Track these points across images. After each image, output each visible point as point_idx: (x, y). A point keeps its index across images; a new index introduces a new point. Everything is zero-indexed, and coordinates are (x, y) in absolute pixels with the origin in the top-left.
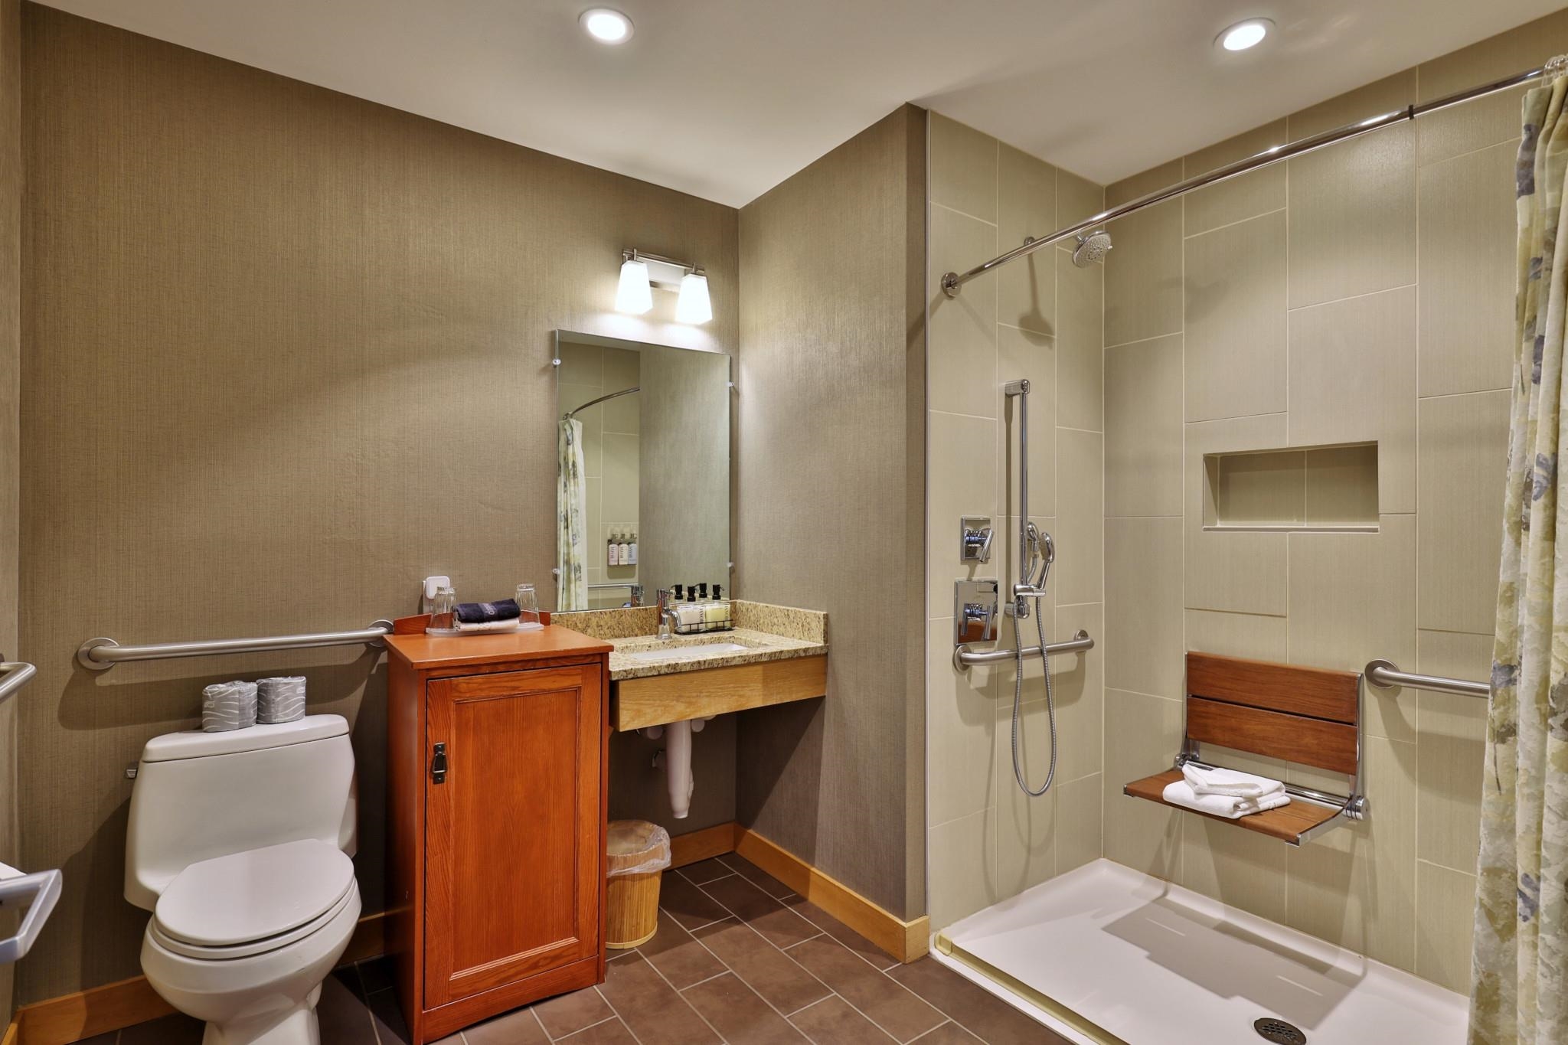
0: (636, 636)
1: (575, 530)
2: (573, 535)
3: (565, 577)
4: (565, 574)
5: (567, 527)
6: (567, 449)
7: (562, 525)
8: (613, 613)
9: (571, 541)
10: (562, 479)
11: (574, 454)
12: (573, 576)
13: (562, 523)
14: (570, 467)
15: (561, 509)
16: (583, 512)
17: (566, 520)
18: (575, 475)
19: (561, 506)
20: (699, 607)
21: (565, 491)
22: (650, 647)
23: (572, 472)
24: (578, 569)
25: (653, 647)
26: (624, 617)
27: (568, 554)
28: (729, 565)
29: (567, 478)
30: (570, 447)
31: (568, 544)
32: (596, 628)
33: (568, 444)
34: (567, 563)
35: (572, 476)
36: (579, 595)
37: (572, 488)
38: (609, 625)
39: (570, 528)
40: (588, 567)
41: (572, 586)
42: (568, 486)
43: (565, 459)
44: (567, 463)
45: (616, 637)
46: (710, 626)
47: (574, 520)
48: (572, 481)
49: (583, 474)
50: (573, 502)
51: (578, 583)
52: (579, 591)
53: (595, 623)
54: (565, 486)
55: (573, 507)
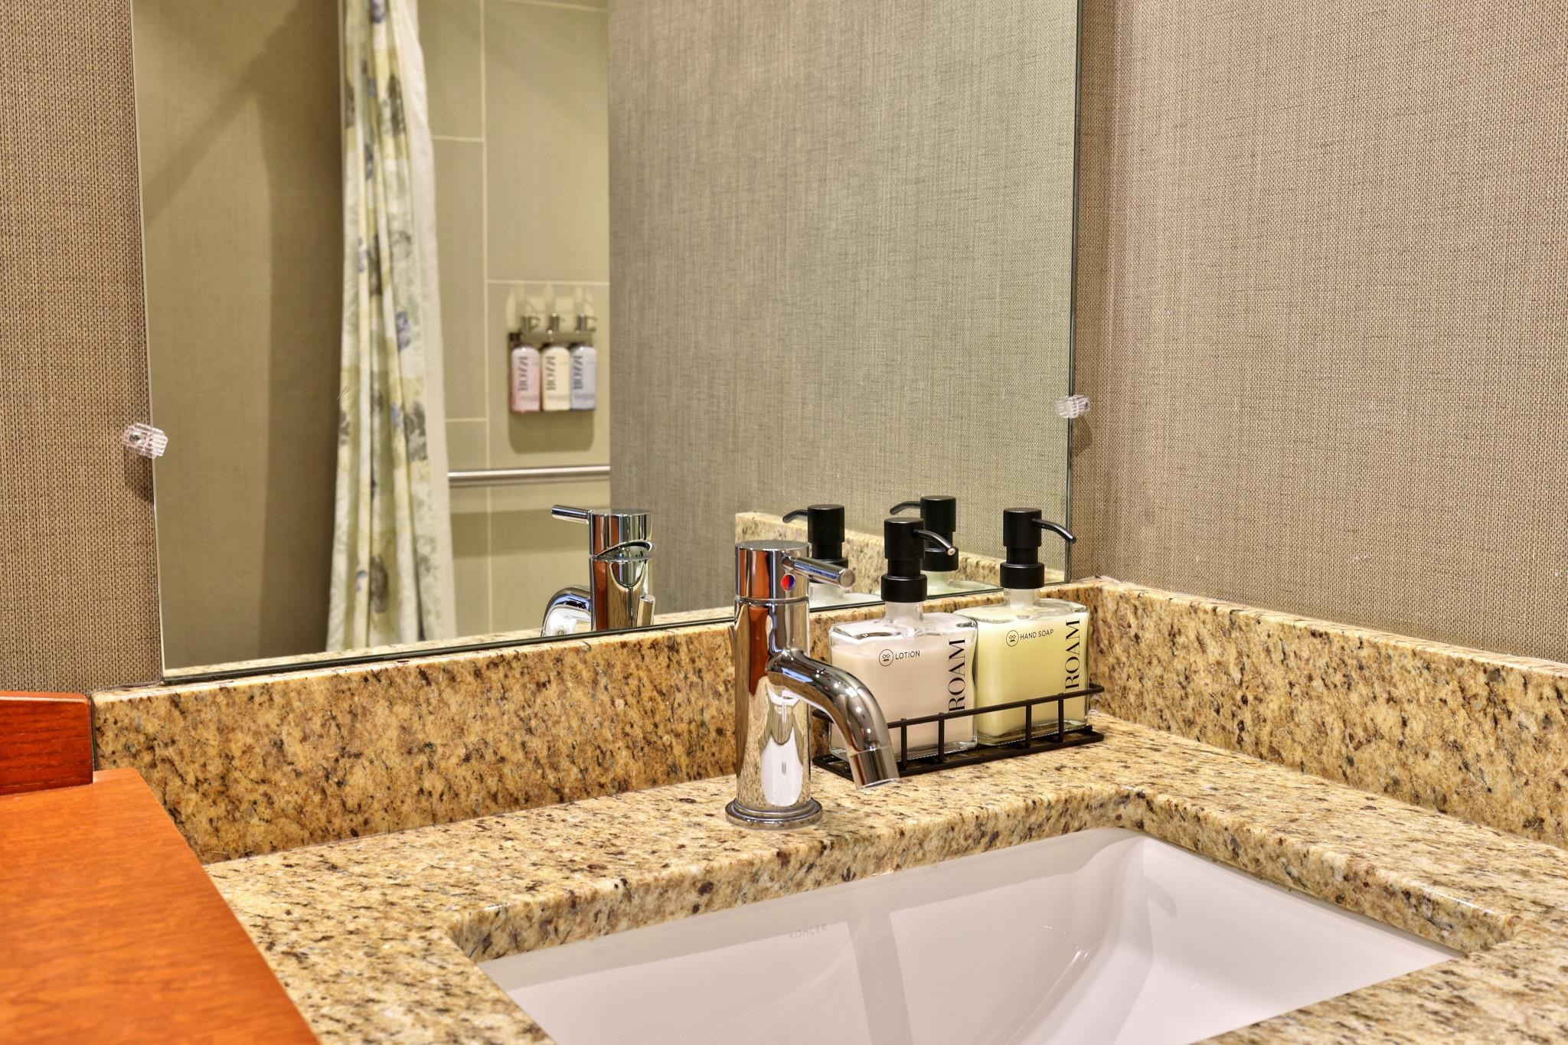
0: (623, 786)
1: (403, 300)
2: (398, 316)
3: (377, 446)
4: (377, 438)
5: (377, 290)
6: (371, 35)
7: (356, 283)
8: (495, 676)
9: (391, 333)
10: (356, 139)
11: (392, 54)
12: (400, 444)
13: (364, 277)
14: (383, 93)
15: (356, 233)
16: (427, 244)
17: (376, 265)
18: (398, 123)
19: (356, 222)
20: (949, 626)
21: (370, 174)
22: (706, 888)
23: (387, 113)
24: (416, 421)
25: (724, 891)
26: (553, 690)
27: (384, 375)
28: (1072, 408)
29: (374, 135)
30: (381, 28)
31: (381, 344)
32: (395, 761)
33: (373, 18)
34: (382, 402)
35: (387, 125)
36: (421, 504)
37: (391, 164)
38: (472, 739)
39: (388, 293)
40: (448, 415)
41: (400, 474)
42: (377, 155)
43: (365, 69)
44: (370, 83)
45: (514, 802)
46: (995, 724)
47: (400, 265)
48: (389, 141)
49: (423, 118)
50: (395, 207)
51: (417, 465)
52: (421, 490)
53: (393, 733)
54: (369, 157)
55: (396, 226)
